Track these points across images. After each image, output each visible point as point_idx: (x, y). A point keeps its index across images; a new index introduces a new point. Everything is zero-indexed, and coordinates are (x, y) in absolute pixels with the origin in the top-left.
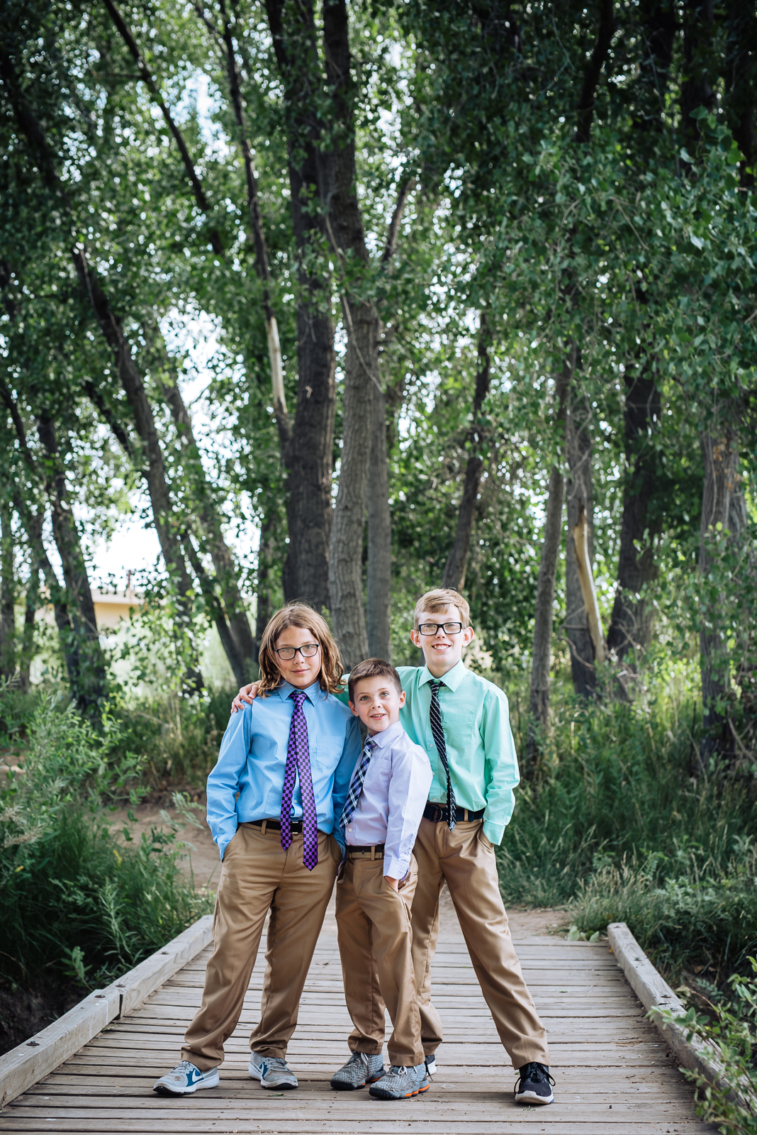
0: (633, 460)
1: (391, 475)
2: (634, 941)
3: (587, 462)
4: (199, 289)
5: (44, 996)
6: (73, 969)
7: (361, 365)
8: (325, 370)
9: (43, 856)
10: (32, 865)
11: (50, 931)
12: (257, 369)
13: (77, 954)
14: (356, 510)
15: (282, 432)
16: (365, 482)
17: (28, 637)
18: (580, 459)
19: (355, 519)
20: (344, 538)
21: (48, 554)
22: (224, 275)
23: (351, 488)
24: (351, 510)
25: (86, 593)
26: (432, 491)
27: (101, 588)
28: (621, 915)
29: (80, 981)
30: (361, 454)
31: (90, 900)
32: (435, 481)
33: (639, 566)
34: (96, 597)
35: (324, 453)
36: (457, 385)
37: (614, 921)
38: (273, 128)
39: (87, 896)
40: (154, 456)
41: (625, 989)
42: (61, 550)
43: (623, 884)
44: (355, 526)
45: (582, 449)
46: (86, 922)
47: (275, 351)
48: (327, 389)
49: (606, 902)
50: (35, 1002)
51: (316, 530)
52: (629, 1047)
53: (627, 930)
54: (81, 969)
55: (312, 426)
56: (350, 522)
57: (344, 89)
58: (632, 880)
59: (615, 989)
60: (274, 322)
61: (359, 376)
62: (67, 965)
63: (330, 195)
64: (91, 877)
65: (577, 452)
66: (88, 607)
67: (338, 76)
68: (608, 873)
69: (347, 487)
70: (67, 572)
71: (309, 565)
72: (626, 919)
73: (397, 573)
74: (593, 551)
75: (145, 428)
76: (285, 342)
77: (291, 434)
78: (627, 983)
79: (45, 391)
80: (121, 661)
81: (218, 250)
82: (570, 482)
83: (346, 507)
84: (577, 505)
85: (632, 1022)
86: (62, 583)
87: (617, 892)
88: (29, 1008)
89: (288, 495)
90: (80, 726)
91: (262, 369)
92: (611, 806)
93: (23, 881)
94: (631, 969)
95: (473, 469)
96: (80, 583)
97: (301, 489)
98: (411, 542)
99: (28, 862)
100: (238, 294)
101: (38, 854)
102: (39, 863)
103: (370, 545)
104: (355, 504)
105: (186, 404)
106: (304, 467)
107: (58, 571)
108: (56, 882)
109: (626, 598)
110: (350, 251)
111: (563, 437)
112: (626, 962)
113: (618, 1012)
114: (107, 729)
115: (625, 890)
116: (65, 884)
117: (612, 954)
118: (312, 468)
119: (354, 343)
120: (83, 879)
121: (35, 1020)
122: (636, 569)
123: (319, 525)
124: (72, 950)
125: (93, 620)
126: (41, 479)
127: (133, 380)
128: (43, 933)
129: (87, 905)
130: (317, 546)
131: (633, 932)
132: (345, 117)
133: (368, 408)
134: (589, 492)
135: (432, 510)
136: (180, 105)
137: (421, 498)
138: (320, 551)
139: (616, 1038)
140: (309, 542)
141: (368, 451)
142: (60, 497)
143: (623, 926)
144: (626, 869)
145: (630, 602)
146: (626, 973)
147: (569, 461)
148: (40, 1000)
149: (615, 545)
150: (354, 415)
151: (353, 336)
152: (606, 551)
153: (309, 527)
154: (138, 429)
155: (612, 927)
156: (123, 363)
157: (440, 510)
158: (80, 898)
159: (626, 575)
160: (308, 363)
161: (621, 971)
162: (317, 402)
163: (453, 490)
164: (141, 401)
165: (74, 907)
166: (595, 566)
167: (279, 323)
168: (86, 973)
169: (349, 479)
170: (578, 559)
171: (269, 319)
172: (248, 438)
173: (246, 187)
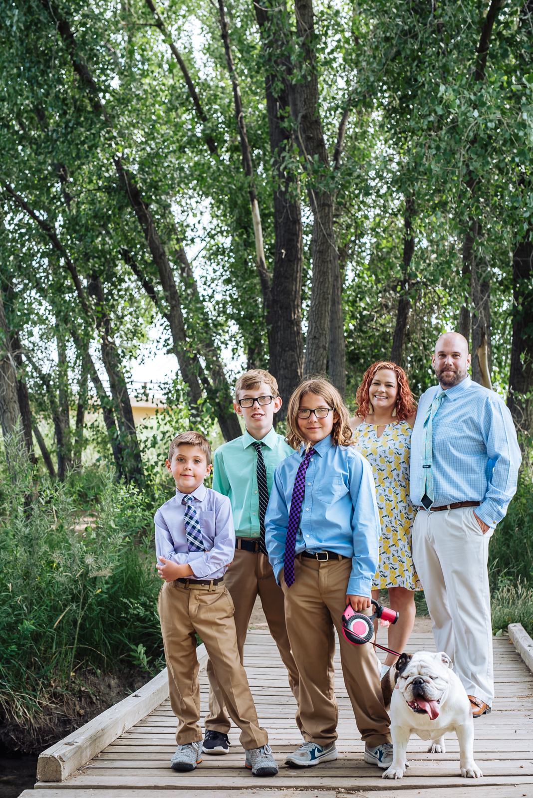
0: (521, 300)
1: (344, 312)
2: (527, 635)
3: (487, 301)
4: (201, 180)
5: (119, 678)
6: (139, 659)
7: (324, 235)
8: (295, 238)
9: (114, 583)
10: (107, 589)
11: (121, 634)
12: (245, 236)
13: (141, 649)
14: (322, 338)
15: (264, 282)
16: (328, 319)
17: (79, 433)
18: (482, 299)
19: (321, 345)
20: (313, 359)
21: (99, 373)
22: (219, 169)
23: (318, 324)
24: (318, 339)
25: (126, 401)
26: (373, 323)
27: (137, 397)
28: (517, 618)
29: (144, 667)
30: (324, 299)
31: (148, 613)
32: (376, 315)
33: (525, 375)
34: (133, 403)
35: (295, 297)
36: (389, 245)
37: (513, 623)
38: (259, 68)
39: (146, 610)
40: (174, 302)
41: (522, 666)
42: (108, 371)
43: (519, 597)
44: (321, 350)
45: (482, 292)
46: (146, 628)
47: (257, 224)
48: (297, 252)
49: (506, 610)
50: (113, 682)
51: (291, 353)
52: (526, 699)
53: (522, 628)
54: (145, 660)
55: (287, 278)
56: (318, 347)
57: (309, 39)
58: (525, 594)
59: (514, 666)
60: (256, 202)
61: (323, 243)
62: (134, 657)
63: (300, 115)
64: (148, 598)
65: (479, 295)
66: (128, 412)
67: (306, 30)
68: (508, 591)
69: (315, 322)
70: (113, 386)
71: (286, 378)
72: (520, 621)
73: (349, 383)
74: (491, 363)
75: (167, 282)
76: (264, 216)
77: (270, 283)
78: (523, 661)
79: (94, 257)
80: (152, 449)
81: (213, 150)
82: (474, 316)
83: (315, 337)
84: (480, 332)
85: (527, 685)
86: (109, 393)
87: (513, 603)
88: (109, 686)
89: (270, 327)
90: (138, 495)
91: (248, 236)
92: (508, 546)
93: (102, 600)
94: (526, 652)
95: (402, 307)
96: (122, 394)
97: (279, 324)
98: (358, 359)
99: (106, 586)
100: (229, 183)
101: (111, 582)
102: (112, 587)
103: (330, 363)
104: (321, 334)
105: (189, 261)
106: (281, 308)
107: (106, 385)
108: (125, 600)
109: (516, 398)
110: (316, 157)
111: (469, 285)
112: (522, 647)
113: (518, 680)
114: (157, 496)
115: (520, 602)
116: (131, 602)
117: (512, 644)
118: (287, 308)
119: (319, 220)
120: (143, 599)
121: (113, 694)
122: (523, 377)
123: (293, 349)
124: (137, 647)
125: (131, 420)
126: (93, 320)
127: (158, 248)
128: (118, 636)
129: (147, 616)
130: (291, 365)
131: (526, 630)
132: (310, 59)
133: (330, 266)
134: (488, 321)
135: (373, 336)
136: (179, 42)
137: (364, 328)
138: (294, 368)
139: (517, 695)
140: (286, 361)
141: (330, 296)
142: (107, 332)
143: (519, 625)
144: (520, 587)
145: (520, 400)
146: (522, 655)
147: (474, 301)
148: (116, 681)
149: (506, 359)
150: (320, 271)
151: (318, 215)
152: (500, 363)
153: (285, 351)
154: (162, 283)
155: (511, 626)
156: (151, 237)
157: (379, 336)
158: (142, 611)
159: (515, 381)
160: (282, 232)
161: (519, 655)
162: (289, 261)
163: (387, 321)
164: (164, 263)
165: (138, 617)
166: (492, 374)
167: (259, 203)
168: (148, 662)
169: (315, 316)
170: (481, 370)
171: (253, 201)
172: (238, 287)
173: (233, 104)
